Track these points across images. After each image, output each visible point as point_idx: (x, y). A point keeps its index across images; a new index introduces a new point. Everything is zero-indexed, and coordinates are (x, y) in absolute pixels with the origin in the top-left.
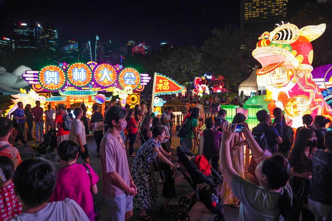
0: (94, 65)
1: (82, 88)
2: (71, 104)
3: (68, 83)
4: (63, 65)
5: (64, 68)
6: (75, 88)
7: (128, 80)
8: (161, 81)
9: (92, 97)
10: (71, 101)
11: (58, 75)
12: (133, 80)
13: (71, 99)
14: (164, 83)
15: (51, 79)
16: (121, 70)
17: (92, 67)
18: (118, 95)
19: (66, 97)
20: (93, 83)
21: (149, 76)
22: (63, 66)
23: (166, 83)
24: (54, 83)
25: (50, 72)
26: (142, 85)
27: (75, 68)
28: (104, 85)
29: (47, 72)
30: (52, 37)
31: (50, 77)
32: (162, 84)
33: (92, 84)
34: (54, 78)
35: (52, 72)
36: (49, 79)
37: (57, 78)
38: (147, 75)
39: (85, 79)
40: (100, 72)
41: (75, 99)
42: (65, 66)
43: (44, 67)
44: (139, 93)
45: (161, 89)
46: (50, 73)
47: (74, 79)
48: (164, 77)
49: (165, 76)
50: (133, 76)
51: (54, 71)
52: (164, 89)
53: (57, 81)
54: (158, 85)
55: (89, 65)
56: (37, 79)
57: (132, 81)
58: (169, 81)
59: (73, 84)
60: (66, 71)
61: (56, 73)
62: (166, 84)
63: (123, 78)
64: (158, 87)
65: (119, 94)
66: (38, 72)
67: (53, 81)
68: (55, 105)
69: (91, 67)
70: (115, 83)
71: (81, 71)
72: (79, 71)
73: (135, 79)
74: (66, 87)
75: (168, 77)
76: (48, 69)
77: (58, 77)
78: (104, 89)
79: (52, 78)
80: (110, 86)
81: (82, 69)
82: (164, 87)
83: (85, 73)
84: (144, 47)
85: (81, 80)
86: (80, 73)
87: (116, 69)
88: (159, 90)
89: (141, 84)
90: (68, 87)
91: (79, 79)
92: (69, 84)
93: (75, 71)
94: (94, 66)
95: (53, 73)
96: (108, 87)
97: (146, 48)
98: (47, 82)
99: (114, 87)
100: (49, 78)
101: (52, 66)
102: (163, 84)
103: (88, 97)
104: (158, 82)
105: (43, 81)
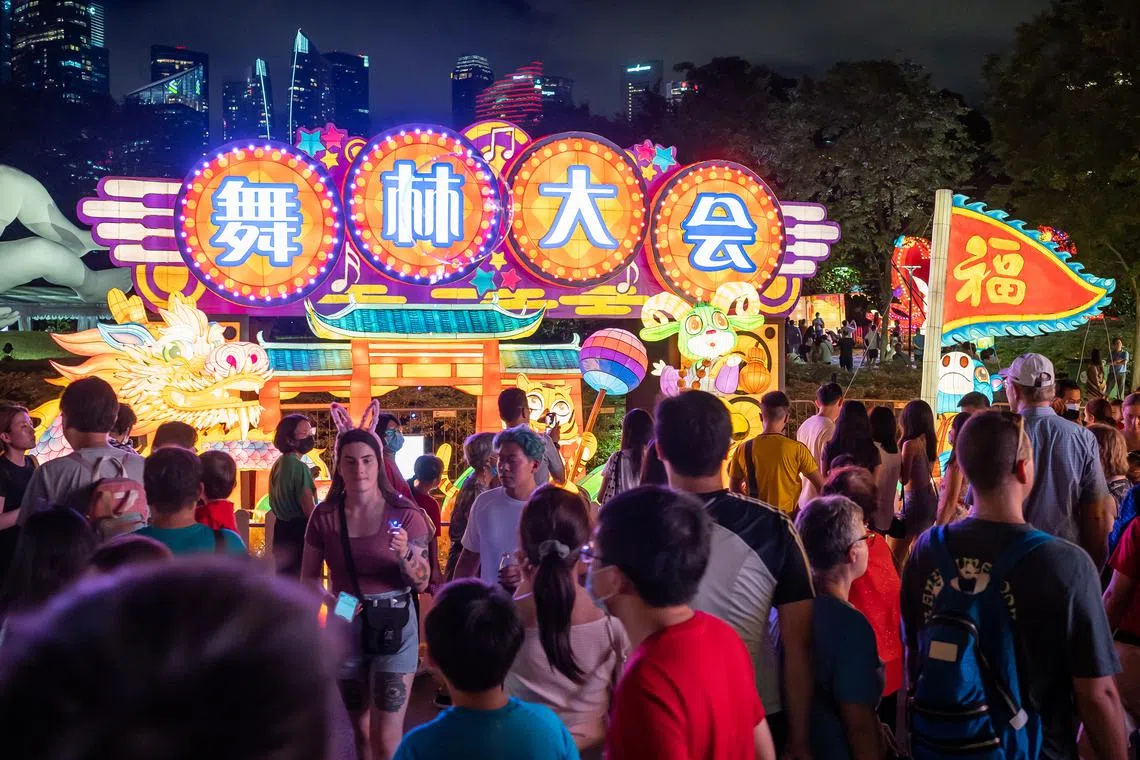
0: (509, 148)
1: (436, 293)
2: (379, 391)
3: (348, 260)
4: (323, 142)
5: (330, 160)
6: (389, 294)
7: (712, 243)
8: (976, 246)
9: (502, 347)
10: (376, 371)
11: (293, 205)
12: (741, 244)
13: (378, 361)
14: (998, 263)
15: (253, 231)
16: (665, 180)
17: (496, 158)
18: (675, 337)
19: (348, 346)
20: (498, 260)
21: (826, 221)
22: (321, 148)
23: (1007, 258)
24: (270, 254)
25: (247, 184)
26: (790, 277)
27: (397, 163)
28: (569, 269)
29: (232, 189)
30: (78, 43)
31: (246, 217)
32: (982, 267)
33: (492, 268)
34: (270, 224)
35: (260, 185)
36: (240, 234)
37: (290, 224)
38: (816, 212)
39: (455, 232)
40: (547, 190)
41: (400, 363)
42: (333, 150)
43: (212, 159)
44: (775, 327)
45: (976, 301)
46: (249, 192)
47: (391, 231)
48: (996, 218)
49: (1002, 214)
50: (741, 220)
51: (269, 181)
52: (993, 298)
53: (290, 243)
54: (959, 274)
55: (477, 147)
56: (171, 233)
57: (733, 251)
58: (1025, 251)
59: (381, 266)
60: (340, 180)
61: (281, 193)
62: (1007, 266)
63: (680, 233)
64: (959, 285)
65: (682, 328)
66: (174, 188)
67: (264, 244)
68: (283, 402)
69: (488, 157)
70: (633, 265)
71: (433, 186)
72: (423, 183)
73: (749, 238)
74: (339, 285)
75: (1021, 224)
76: (234, 170)
77: (296, 219)
78: (566, 300)
79: (259, 224)
80: (605, 278)
81: (439, 169)
82: (997, 287)
83: (455, 195)
84: (538, 87)
85: (433, 237)
86: (429, 193)
87: (637, 173)
88: (966, 309)
89: (785, 268)
90: (350, 282)
91: (419, 231)
92: (357, 268)
93: (396, 184)
94: (509, 155)
95: (264, 193)
96: (592, 283)
97: (549, 93)
98: (227, 249)
99: (623, 287)
100: (238, 227)
101: (259, 153)
102: (990, 267)
103: (481, 347)
104: (959, 254)
105: (206, 246)
